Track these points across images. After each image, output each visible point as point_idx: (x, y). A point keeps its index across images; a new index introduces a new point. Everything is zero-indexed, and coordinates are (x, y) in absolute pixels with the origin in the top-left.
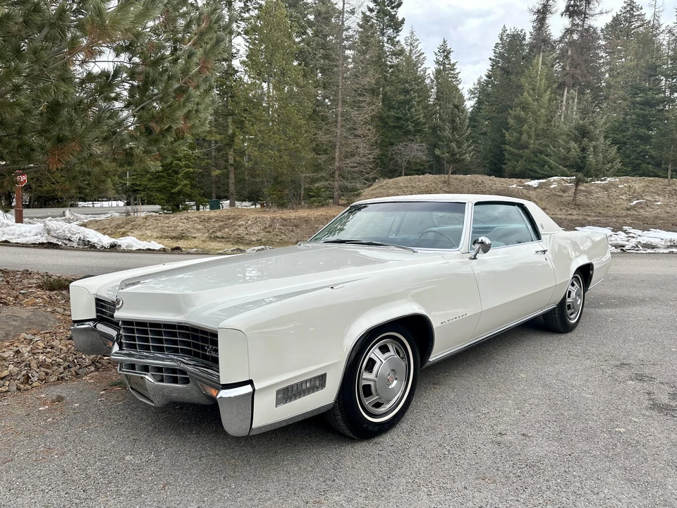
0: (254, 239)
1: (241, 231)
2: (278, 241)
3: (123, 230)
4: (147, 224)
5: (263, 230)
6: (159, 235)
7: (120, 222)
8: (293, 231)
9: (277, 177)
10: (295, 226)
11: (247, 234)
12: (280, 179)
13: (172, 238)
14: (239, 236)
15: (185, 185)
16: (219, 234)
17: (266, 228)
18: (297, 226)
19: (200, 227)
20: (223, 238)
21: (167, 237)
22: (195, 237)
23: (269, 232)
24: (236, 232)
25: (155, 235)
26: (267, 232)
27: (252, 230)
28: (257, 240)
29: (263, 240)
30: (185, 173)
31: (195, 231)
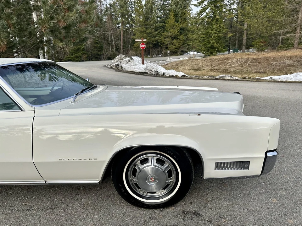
0: (232, 70)
1: (228, 66)
2: (245, 71)
3: (178, 66)
4: (188, 63)
5: (240, 65)
6: (190, 68)
7: (178, 63)
8: (256, 66)
9: (261, 34)
10: (259, 62)
11: (230, 67)
12: (262, 35)
13: (194, 70)
14: (225, 69)
15: (213, 43)
16: (216, 68)
17: (241, 64)
18: (260, 63)
19: (209, 64)
20: (217, 70)
21: (193, 69)
22: (205, 69)
23: (242, 66)
24: (224, 67)
25: (188, 68)
26: (241, 66)
27: (233, 65)
28: (234, 71)
29: (237, 71)
30: (214, 37)
31: (205, 66)
